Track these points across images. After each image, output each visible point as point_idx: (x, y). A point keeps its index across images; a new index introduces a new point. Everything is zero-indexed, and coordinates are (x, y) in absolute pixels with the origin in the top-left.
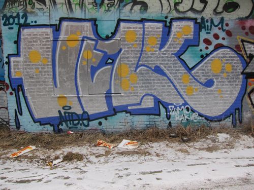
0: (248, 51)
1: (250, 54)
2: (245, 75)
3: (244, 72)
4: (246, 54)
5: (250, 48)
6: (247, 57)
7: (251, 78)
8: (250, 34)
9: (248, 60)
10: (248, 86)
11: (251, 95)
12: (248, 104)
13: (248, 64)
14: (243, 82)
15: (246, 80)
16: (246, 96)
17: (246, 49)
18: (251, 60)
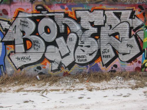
0: (3, 26)
1: (5, 29)
2: (4, 43)
3: (3, 40)
4: (3, 29)
5: (5, 24)
6: (4, 31)
7: (8, 45)
8: (3, 14)
9: (5, 33)
10: (7, 50)
11: (10, 56)
12: (9, 62)
13: (4, 35)
14: (3, 47)
15: (4, 46)
16: (7, 57)
17: (2, 25)
18: (6, 33)
